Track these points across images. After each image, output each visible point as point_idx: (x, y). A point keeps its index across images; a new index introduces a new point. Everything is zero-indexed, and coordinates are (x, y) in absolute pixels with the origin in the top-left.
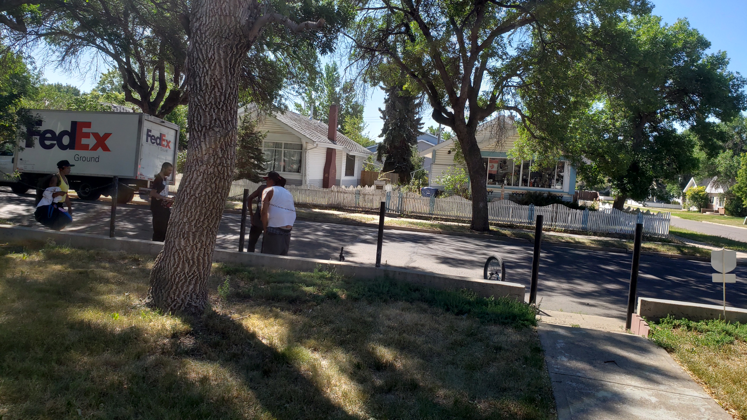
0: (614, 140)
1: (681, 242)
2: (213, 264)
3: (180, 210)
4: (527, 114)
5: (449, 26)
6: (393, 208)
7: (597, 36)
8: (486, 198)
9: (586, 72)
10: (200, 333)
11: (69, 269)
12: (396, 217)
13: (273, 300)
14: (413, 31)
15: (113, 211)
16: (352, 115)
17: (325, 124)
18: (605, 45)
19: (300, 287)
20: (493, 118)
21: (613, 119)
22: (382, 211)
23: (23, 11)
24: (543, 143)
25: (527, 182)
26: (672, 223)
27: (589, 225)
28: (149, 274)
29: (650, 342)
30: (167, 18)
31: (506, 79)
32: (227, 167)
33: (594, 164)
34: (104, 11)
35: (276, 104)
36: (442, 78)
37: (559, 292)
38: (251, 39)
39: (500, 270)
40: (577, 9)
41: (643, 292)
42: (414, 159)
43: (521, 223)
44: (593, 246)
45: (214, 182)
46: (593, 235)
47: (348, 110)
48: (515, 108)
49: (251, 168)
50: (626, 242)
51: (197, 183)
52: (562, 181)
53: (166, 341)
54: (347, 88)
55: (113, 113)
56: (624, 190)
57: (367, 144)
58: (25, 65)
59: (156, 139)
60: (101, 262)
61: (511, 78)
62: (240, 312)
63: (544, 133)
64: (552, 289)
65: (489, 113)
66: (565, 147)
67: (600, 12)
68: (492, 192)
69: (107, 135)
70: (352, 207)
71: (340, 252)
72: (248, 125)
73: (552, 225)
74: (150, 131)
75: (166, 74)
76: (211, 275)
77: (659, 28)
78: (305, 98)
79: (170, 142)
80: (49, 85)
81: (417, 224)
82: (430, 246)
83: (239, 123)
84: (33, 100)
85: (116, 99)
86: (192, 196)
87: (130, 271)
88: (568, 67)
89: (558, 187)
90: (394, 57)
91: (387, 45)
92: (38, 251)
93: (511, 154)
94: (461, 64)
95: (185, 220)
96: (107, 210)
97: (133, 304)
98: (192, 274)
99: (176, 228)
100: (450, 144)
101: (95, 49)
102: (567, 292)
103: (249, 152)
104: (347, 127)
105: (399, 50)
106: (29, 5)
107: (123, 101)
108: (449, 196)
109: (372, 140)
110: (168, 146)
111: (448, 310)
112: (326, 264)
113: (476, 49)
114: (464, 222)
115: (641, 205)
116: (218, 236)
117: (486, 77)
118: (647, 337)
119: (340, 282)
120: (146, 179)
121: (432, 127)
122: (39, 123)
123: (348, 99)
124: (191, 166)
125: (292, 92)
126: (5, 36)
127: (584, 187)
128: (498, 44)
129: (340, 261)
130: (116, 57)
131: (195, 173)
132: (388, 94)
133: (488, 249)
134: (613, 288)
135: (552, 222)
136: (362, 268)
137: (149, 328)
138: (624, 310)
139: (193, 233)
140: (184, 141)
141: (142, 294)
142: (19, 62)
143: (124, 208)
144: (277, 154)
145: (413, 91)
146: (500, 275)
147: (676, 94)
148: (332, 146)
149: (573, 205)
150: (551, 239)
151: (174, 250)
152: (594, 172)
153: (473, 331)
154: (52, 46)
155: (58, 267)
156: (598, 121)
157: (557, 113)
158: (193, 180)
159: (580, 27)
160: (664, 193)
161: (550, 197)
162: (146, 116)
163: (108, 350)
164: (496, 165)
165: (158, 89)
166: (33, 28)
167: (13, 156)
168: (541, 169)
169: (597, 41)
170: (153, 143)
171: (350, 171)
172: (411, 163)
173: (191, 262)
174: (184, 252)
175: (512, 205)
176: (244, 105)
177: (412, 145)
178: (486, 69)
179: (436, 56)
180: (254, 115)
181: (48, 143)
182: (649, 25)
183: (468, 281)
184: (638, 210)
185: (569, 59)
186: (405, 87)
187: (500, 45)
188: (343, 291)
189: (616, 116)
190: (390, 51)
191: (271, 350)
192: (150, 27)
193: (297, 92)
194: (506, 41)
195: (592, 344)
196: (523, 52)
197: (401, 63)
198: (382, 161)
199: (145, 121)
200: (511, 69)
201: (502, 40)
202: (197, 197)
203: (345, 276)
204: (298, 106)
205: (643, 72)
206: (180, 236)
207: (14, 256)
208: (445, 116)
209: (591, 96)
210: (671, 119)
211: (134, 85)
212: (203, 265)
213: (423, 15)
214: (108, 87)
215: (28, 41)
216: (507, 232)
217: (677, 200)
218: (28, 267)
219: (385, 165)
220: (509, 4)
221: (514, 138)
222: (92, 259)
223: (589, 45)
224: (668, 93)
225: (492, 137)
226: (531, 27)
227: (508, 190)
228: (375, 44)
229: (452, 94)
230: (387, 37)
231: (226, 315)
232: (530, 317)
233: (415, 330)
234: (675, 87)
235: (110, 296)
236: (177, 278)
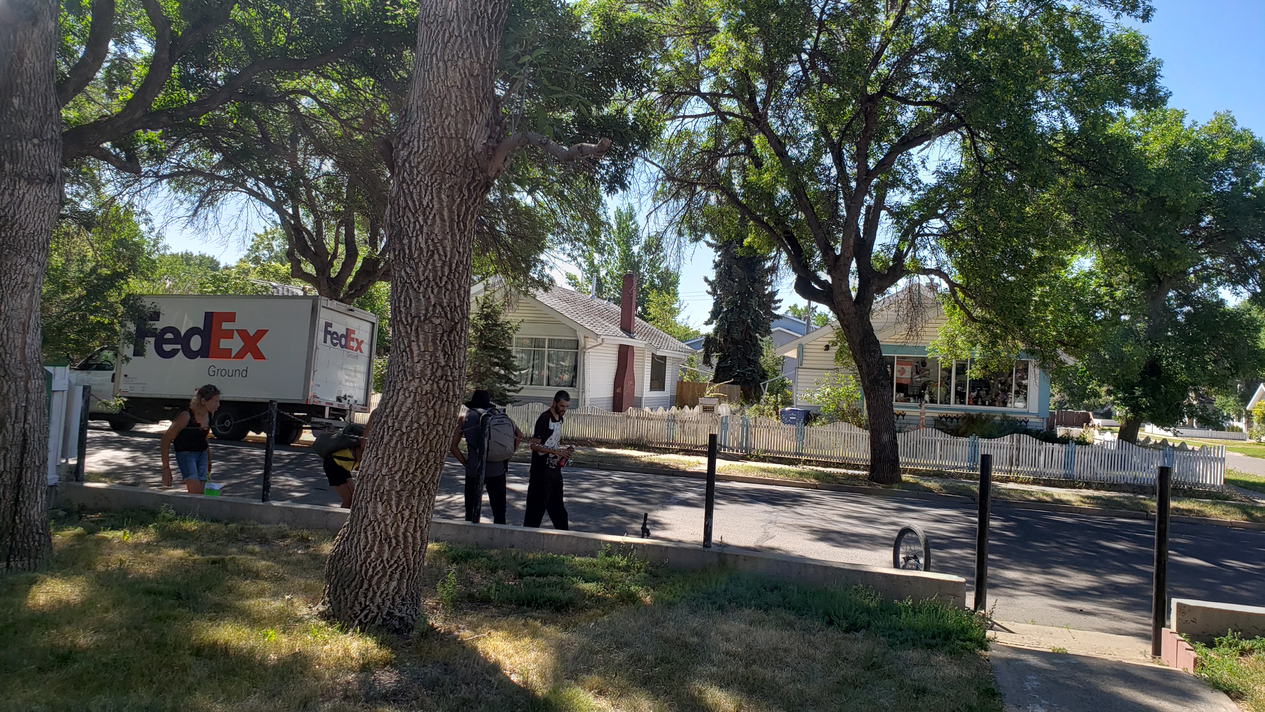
0: (1114, 321)
1: (1249, 498)
2: (430, 546)
3: (377, 455)
4: (959, 282)
5: (819, 139)
6: (733, 443)
7: (1073, 147)
8: (893, 425)
9: (1057, 209)
10: (408, 664)
11: (196, 557)
12: (738, 460)
13: (529, 605)
14: (759, 151)
15: (268, 457)
16: (659, 290)
17: (616, 307)
18: (1088, 161)
19: (574, 583)
20: (899, 289)
21: (1110, 285)
22: (712, 451)
23: (136, 141)
24: (989, 330)
25: (964, 398)
26: (1229, 465)
27: (1077, 470)
28: (324, 563)
29: (1198, 681)
30: (359, 142)
31: (919, 223)
32: (453, 382)
33: (1080, 365)
34: (260, 136)
35: (536, 276)
36: (809, 225)
37: (1027, 588)
38: (491, 174)
39: (921, 552)
40: (1036, 103)
41: (1181, 590)
42: (767, 359)
43: (956, 467)
44: (1086, 506)
45: (433, 407)
46: (1085, 488)
47: (653, 281)
48: (938, 272)
49: (495, 382)
50: (1145, 499)
51: (404, 409)
52: (1026, 394)
53: (351, 677)
54: (651, 246)
55: (273, 297)
56: (1135, 408)
57: (686, 336)
58: (136, 225)
59: (339, 338)
60: (247, 543)
61: (928, 222)
62: (474, 627)
63: (990, 313)
64: (1014, 584)
65: (893, 281)
66: (1027, 335)
67: (1077, 107)
68: (903, 416)
69: (261, 333)
70: (661, 443)
71: (642, 521)
72: (489, 311)
73: (1011, 471)
74: (330, 325)
75: (356, 232)
76: (426, 564)
77: (1182, 130)
78: (583, 265)
79: (362, 342)
80: (172, 255)
81: (775, 471)
82: (799, 509)
83: (474, 308)
84: (147, 279)
85: (276, 274)
86: (397, 430)
87: (294, 558)
88: (1024, 202)
89: (1020, 405)
90: (727, 193)
91: (715, 174)
92: (147, 527)
93: (934, 350)
94: (841, 201)
95: (384, 471)
96: (259, 456)
97: (299, 613)
98: (395, 562)
99: (370, 484)
100: (828, 334)
101: (244, 196)
102: (1042, 588)
103: (491, 356)
104: (651, 310)
105: (735, 181)
106: (145, 132)
107: (288, 278)
108: (829, 422)
109: (694, 330)
110: (359, 348)
111: (830, 623)
112: (618, 543)
113: (865, 175)
114: (857, 467)
115: (1170, 434)
116: (438, 498)
117: (885, 221)
118: (1191, 671)
119: (643, 574)
120: (323, 404)
121: (796, 306)
122: (156, 316)
123: (653, 264)
124: (395, 382)
125: (561, 256)
126: (109, 181)
127: (1066, 403)
128: (904, 166)
129: (643, 537)
130: (277, 206)
131: (400, 393)
132: (719, 253)
133: (901, 515)
134: (1125, 581)
135: (1012, 465)
136: (679, 550)
137: (323, 655)
138: (1147, 622)
139: (397, 492)
140: (385, 340)
141: (312, 596)
142: (128, 220)
143: (286, 453)
144: (536, 357)
145: (760, 248)
146: (922, 561)
147: (1220, 240)
148: (627, 341)
149: (1049, 437)
150: (1011, 496)
151: (366, 521)
152: (1081, 377)
153: (875, 659)
154: (181, 195)
155: (178, 553)
156: (1084, 290)
157: (1010, 278)
158: (398, 404)
159: (1042, 134)
160: (1210, 411)
161: (1005, 423)
162: (324, 301)
163: (255, 693)
164: (908, 369)
165: (343, 257)
166: (151, 166)
167: (114, 372)
168: (988, 373)
169: (1073, 154)
170: (335, 345)
171: (658, 382)
172: (761, 366)
173: (394, 541)
174: (382, 525)
175: (940, 436)
176: (483, 279)
177: (763, 336)
178: (885, 208)
179: (798, 191)
180: (499, 296)
181: (167, 348)
182: (1164, 125)
183: (866, 572)
184: (1164, 442)
185: (1027, 187)
186: (745, 242)
187: (906, 168)
188: (647, 590)
189: (1114, 280)
190: (721, 184)
191: (524, 692)
192: (331, 158)
193: (569, 255)
194: (916, 160)
195: (1089, 683)
196: (946, 177)
197: (739, 204)
198: (711, 365)
199: (322, 309)
200: (927, 206)
201: (909, 160)
202: (404, 434)
203: (652, 565)
204: (571, 278)
205: (1158, 205)
206: (376, 499)
207: (109, 534)
208: (816, 287)
209: (1069, 247)
210: (1215, 282)
211: (305, 251)
212: (413, 547)
213: (773, 122)
214: (264, 255)
215: (143, 187)
216: (932, 484)
217: (1236, 424)
218: (130, 552)
219: (717, 370)
220: (919, 99)
221: (938, 321)
222: (232, 538)
223: (1060, 162)
224: (1206, 238)
225: (901, 320)
226: (959, 136)
227: (933, 412)
228: (696, 173)
229: (827, 250)
230: (716, 162)
231: (450, 633)
232: (975, 634)
233: (773, 659)
234: (1217, 228)
235: (261, 600)
236: (371, 570)
